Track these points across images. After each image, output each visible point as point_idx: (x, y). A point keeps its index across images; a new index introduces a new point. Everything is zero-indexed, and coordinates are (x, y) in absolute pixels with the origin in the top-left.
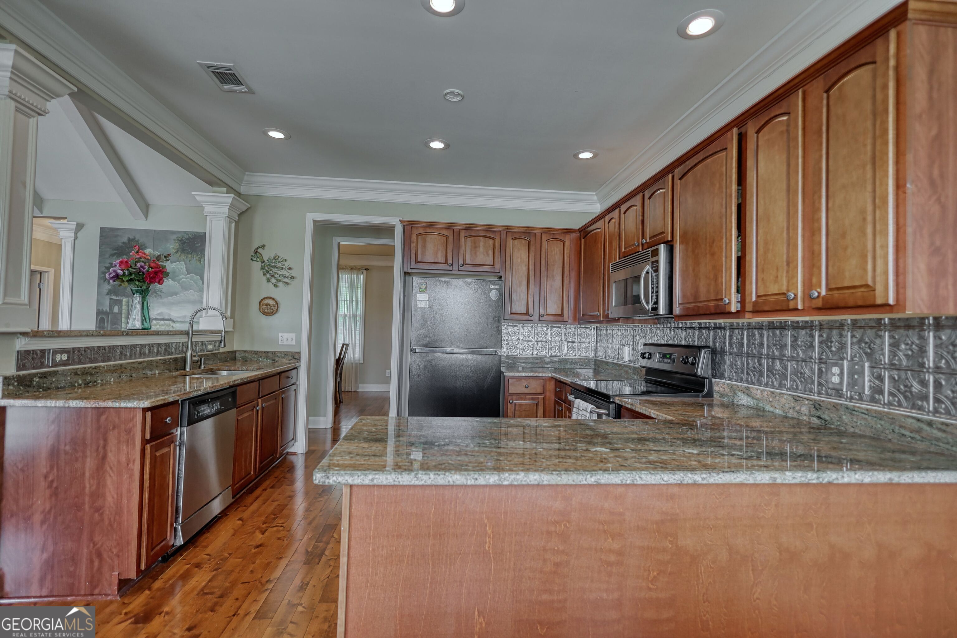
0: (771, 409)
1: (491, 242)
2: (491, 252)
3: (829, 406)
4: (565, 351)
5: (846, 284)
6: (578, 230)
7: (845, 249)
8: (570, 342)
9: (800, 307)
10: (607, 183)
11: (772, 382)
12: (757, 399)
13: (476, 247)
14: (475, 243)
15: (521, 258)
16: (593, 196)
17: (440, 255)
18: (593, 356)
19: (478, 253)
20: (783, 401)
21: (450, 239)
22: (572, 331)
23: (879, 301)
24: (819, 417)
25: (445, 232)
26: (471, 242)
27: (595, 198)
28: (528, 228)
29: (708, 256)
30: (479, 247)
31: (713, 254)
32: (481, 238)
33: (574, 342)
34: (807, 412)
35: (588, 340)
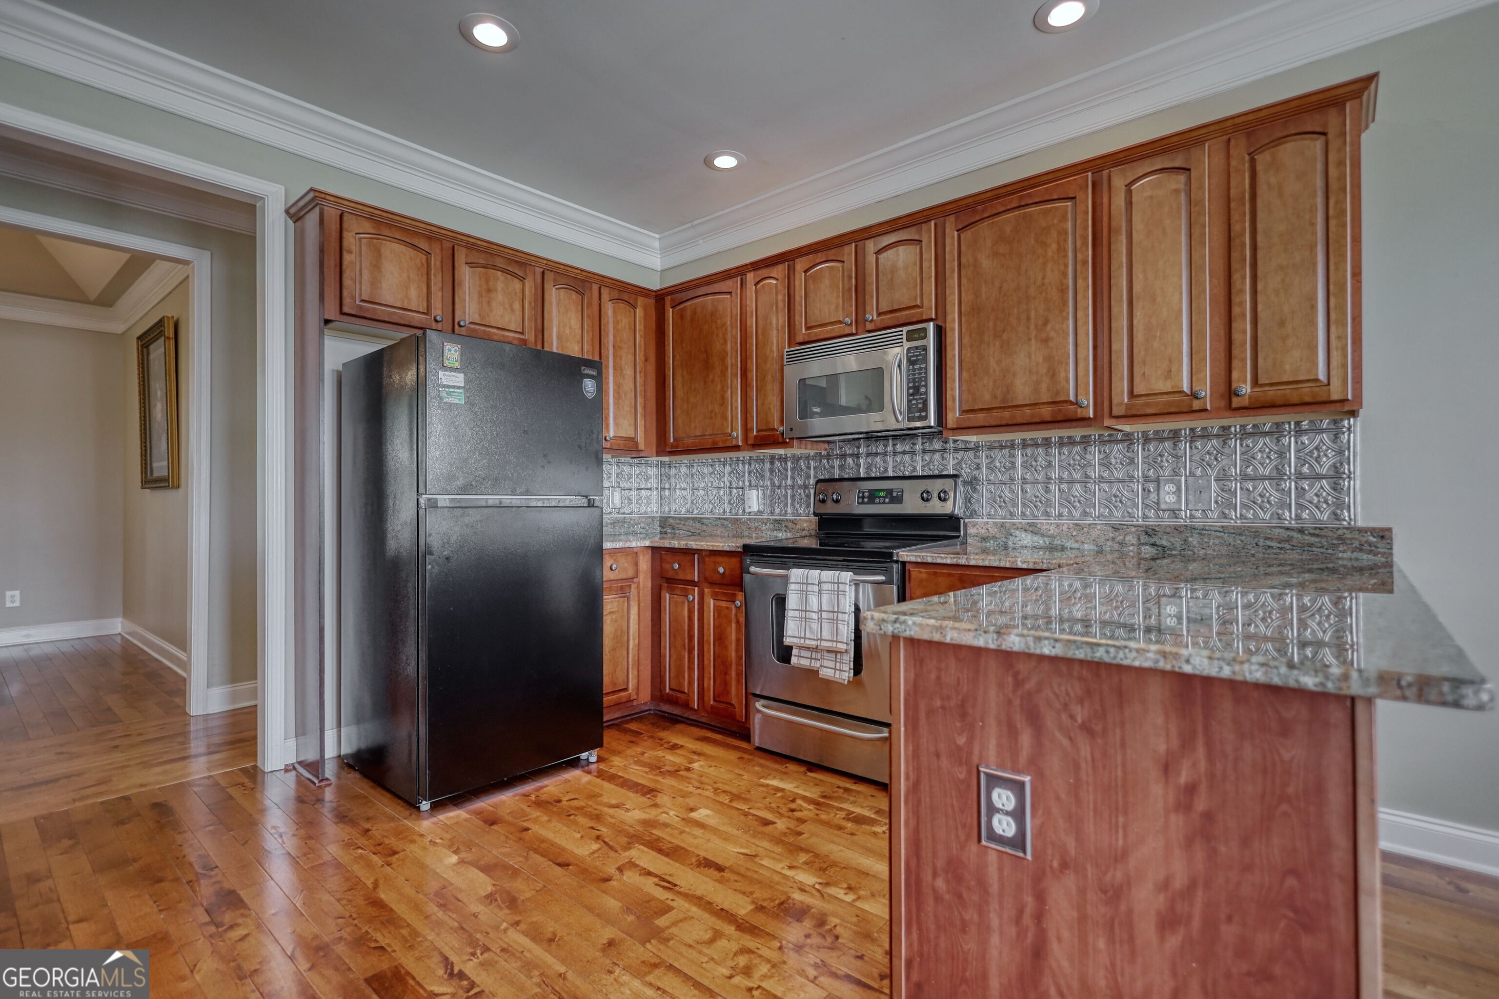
0: (1076, 545)
1: (517, 285)
2: (517, 306)
3: (1168, 530)
4: (618, 505)
5: (1285, 379)
6: (656, 291)
8: (624, 489)
9: (1209, 408)
10: (696, 222)
11: (1070, 512)
12: (1052, 537)
13: (489, 291)
14: (487, 282)
15: (570, 328)
16: (653, 239)
17: (413, 293)
18: (657, 513)
19: (494, 304)
20: (1095, 533)
21: (435, 261)
22: (626, 469)
23: (1335, 396)
24: (1154, 545)
25: (423, 244)
26: (480, 279)
27: (657, 244)
28: (582, 270)
29: (1033, 341)
30: (496, 291)
31: (1046, 341)
32: (499, 273)
33: (630, 489)
34: (1134, 541)
35: (649, 485)
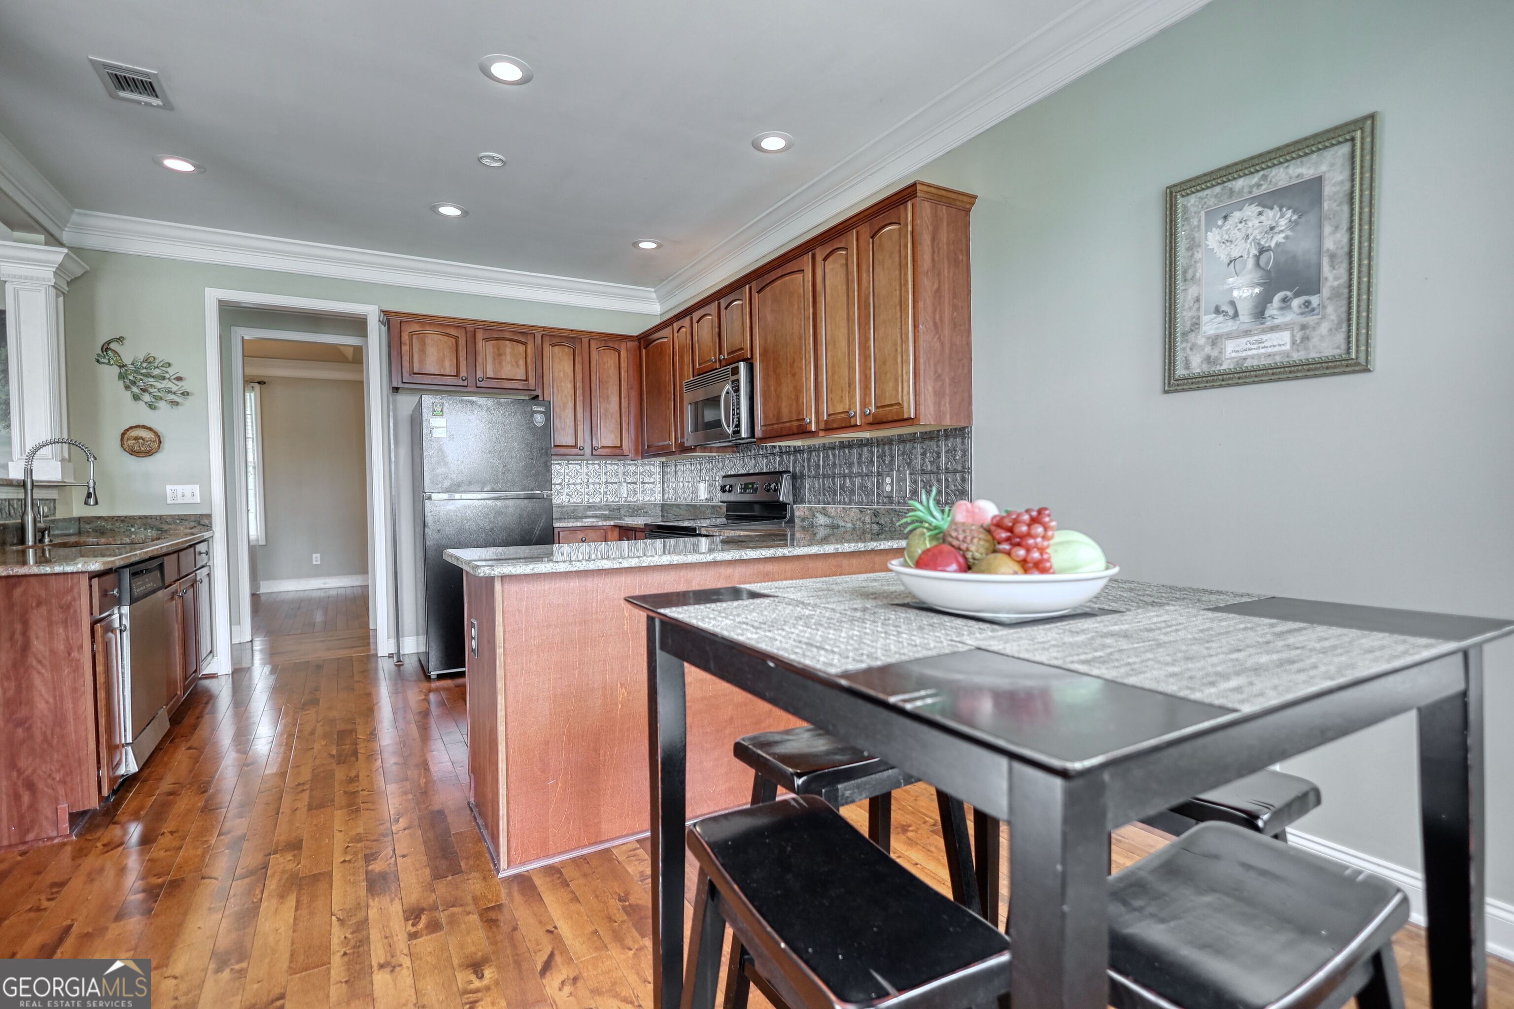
0: (843, 524)
1: (521, 348)
2: (522, 362)
3: (884, 512)
4: (625, 495)
5: (887, 403)
6: (637, 336)
7: (886, 373)
8: (630, 483)
9: (858, 423)
10: (670, 279)
11: (844, 499)
12: (833, 518)
13: (500, 355)
14: (498, 349)
15: (564, 372)
16: (650, 292)
17: (447, 364)
18: (660, 500)
19: (504, 363)
20: (852, 514)
21: (462, 341)
22: (632, 468)
23: (906, 416)
24: (878, 523)
25: (453, 332)
26: (493, 348)
27: (654, 295)
28: (572, 331)
29: (789, 375)
30: (505, 354)
31: (794, 375)
32: (507, 342)
33: (635, 483)
34: (869, 521)
35: (653, 480)
